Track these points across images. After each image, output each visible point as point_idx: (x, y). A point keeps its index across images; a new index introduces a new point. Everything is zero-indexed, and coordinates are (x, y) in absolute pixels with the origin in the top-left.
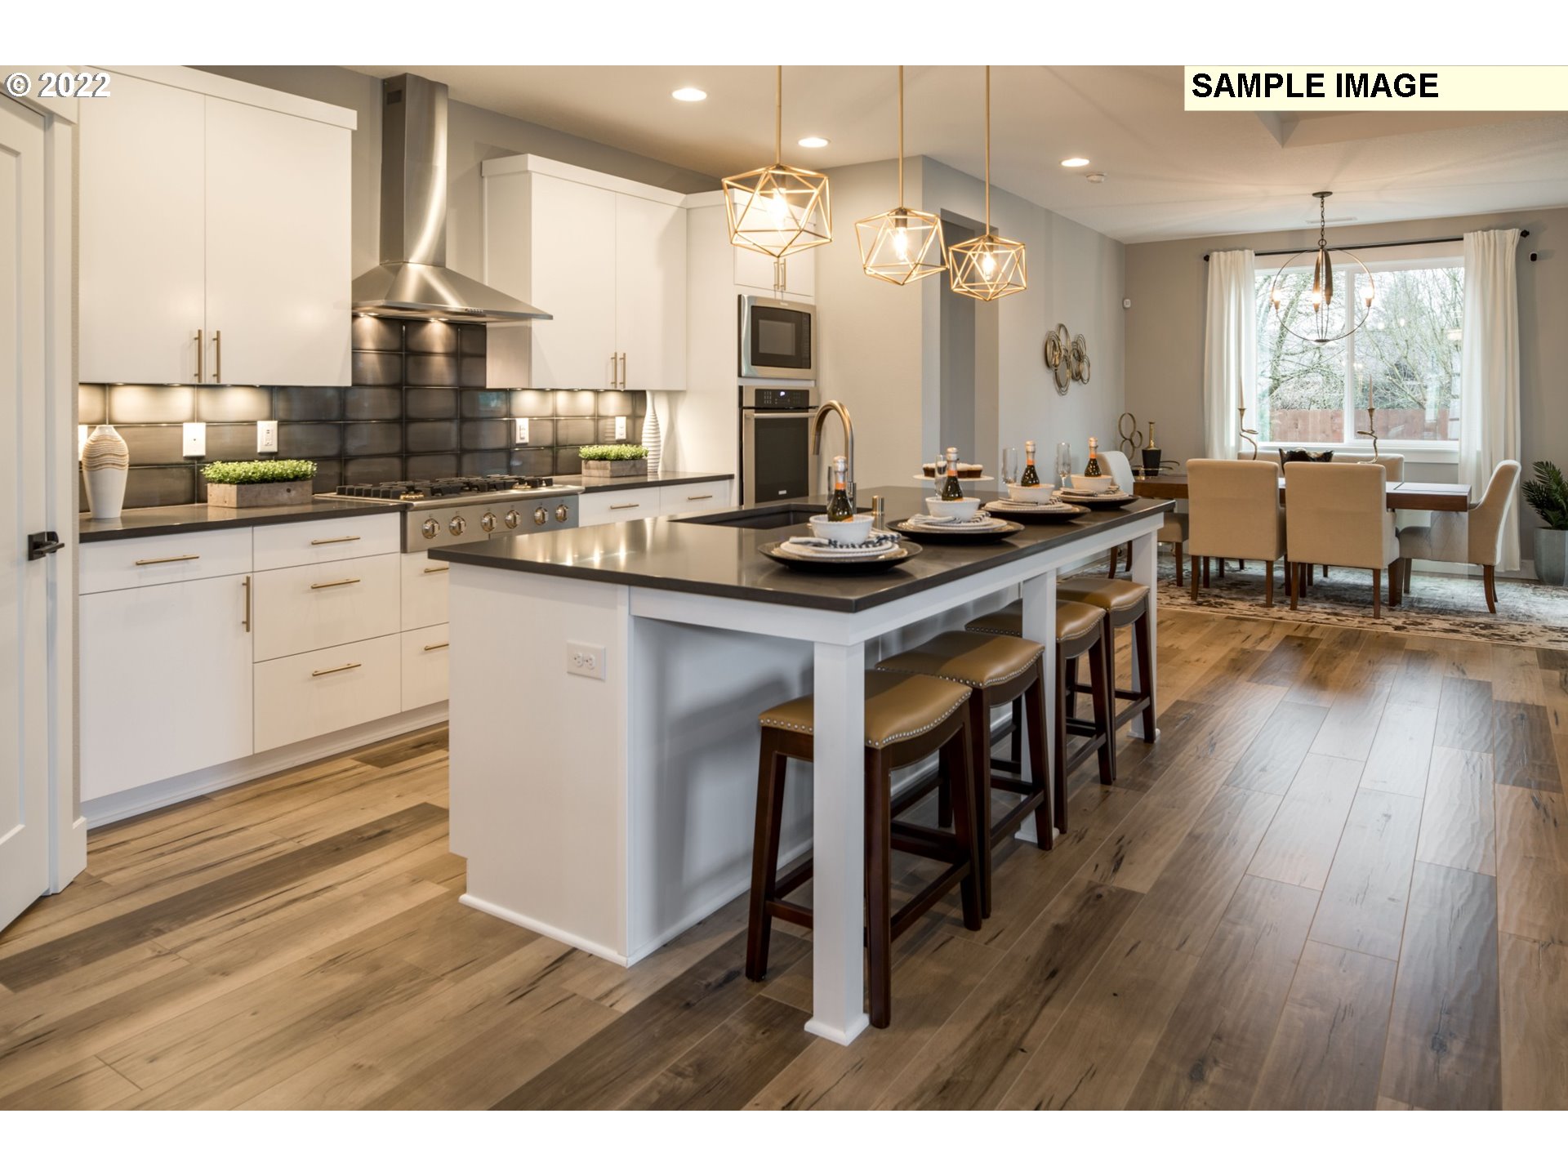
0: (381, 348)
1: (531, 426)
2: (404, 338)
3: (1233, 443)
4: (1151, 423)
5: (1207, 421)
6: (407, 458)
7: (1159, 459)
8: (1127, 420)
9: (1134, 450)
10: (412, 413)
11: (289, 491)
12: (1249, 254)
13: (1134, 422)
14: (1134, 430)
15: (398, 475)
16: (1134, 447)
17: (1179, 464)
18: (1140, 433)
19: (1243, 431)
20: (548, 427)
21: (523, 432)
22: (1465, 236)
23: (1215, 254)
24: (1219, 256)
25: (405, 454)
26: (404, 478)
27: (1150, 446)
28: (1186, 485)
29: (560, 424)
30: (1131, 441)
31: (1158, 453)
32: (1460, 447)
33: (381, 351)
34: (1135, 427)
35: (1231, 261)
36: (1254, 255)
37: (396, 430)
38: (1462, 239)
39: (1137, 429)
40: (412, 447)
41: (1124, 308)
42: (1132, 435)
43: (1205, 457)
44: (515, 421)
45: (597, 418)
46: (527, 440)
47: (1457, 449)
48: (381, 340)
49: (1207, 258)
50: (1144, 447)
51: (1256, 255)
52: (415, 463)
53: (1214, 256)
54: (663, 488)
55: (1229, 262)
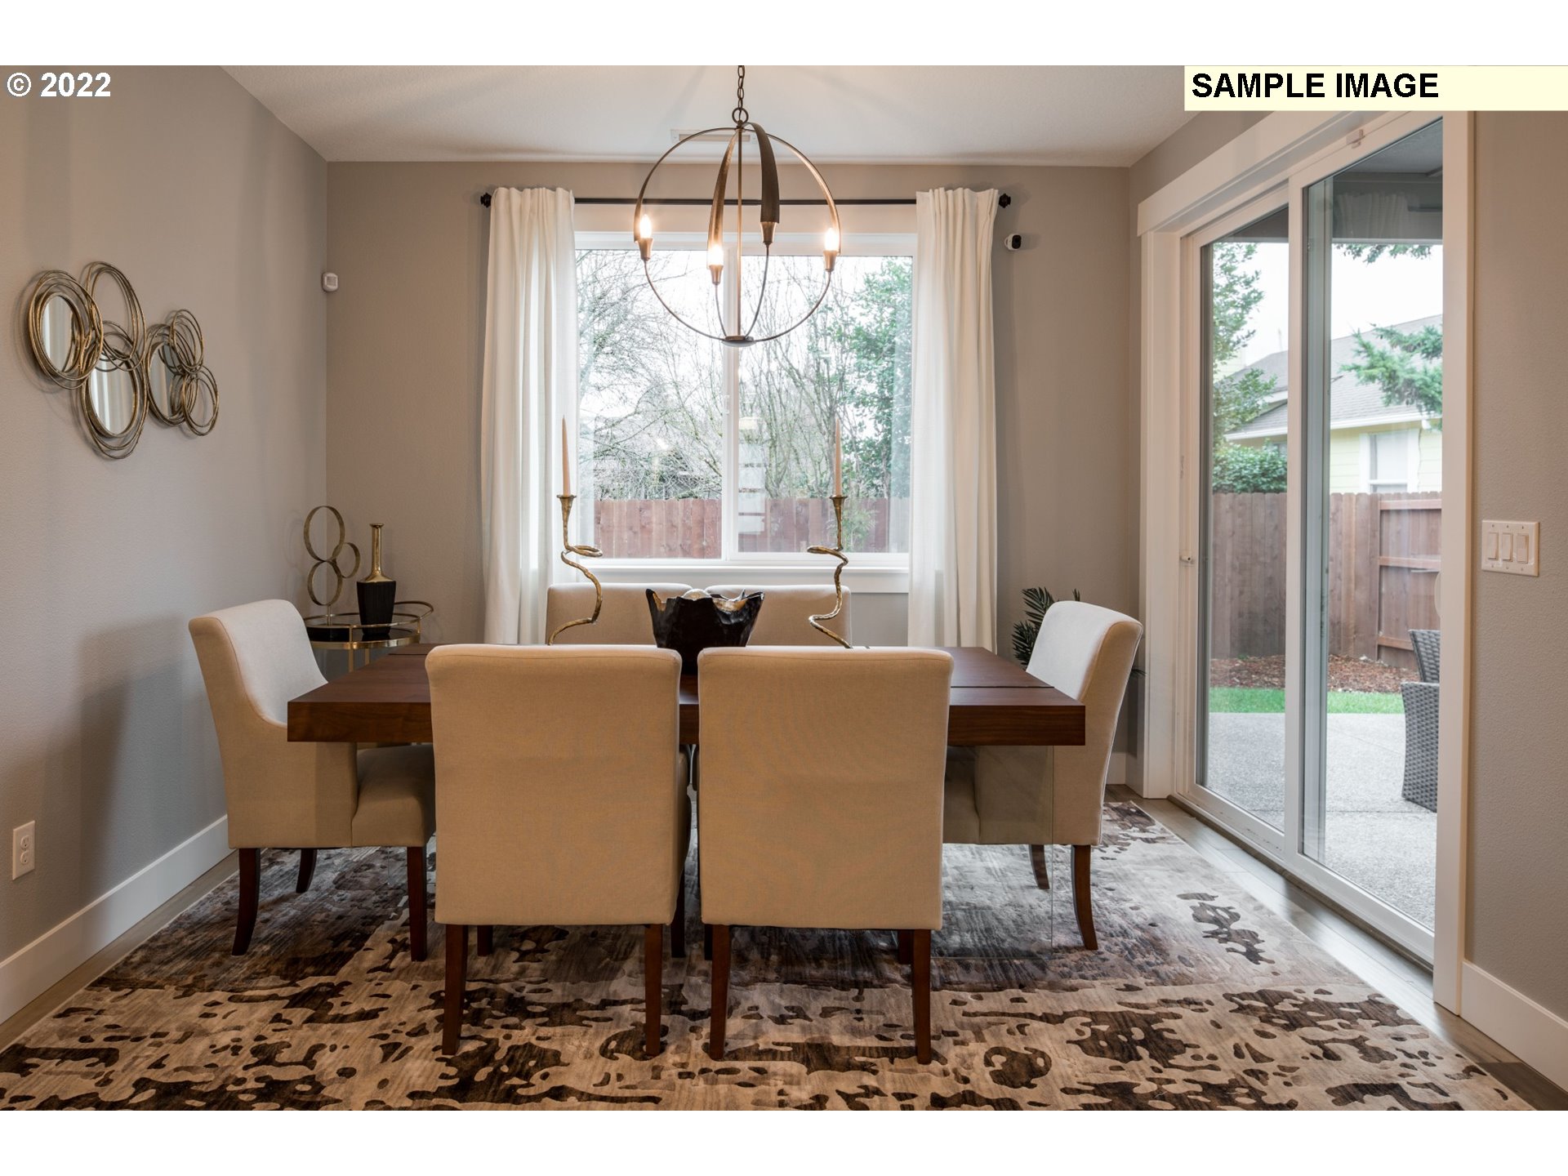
3: (534, 564)
4: (375, 526)
5: (486, 521)
7: (393, 600)
8: (322, 520)
9: (340, 582)
12: (564, 197)
13: (341, 524)
14: (341, 541)
16: (340, 577)
17: (432, 610)
18: (353, 546)
19: (569, 549)
22: (919, 196)
23: (502, 191)
24: (509, 197)
27: (373, 575)
28: (427, 705)
30: (334, 563)
31: (390, 587)
32: (911, 566)
34: (342, 535)
35: (532, 210)
36: (573, 201)
38: (913, 202)
39: (347, 539)
41: (326, 292)
42: (337, 551)
43: (480, 638)
47: (906, 569)
49: (486, 200)
50: (360, 577)
51: (578, 201)
53: (501, 196)
55: (527, 208)
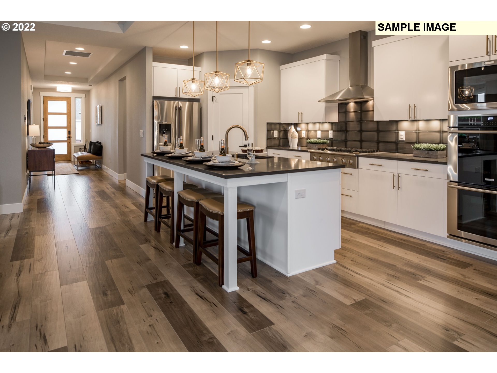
0: (355, 111)
1: (406, 135)
2: (361, 107)
6: (362, 142)
10: (364, 129)
11: (316, 146)
15: (359, 147)
20: (415, 135)
21: (402, 136)
25: (361, 141)
26: (361, 148)
29: (420, 134)
33: (355, 112)
37: (359, 134)
40: (363, 139)
44: (399, 132)
45: (441, 132)
46: (404, 139)
48: (355, 109)
52: (364, 144)
54: (399, 161)
